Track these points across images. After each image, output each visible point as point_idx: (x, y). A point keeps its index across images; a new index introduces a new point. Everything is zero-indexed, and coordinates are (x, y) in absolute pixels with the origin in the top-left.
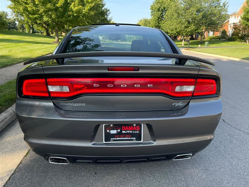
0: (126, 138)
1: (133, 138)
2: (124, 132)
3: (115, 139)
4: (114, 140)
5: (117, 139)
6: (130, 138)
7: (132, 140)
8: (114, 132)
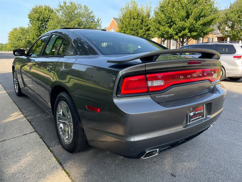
0: (197, 117)
1: (200, 117)
2: (196, 113)
3: (192, 119)
4: (192, 121)
5: (194, 119)
6: (199, 117)
7: (200, 118)
8: (192, 114)
